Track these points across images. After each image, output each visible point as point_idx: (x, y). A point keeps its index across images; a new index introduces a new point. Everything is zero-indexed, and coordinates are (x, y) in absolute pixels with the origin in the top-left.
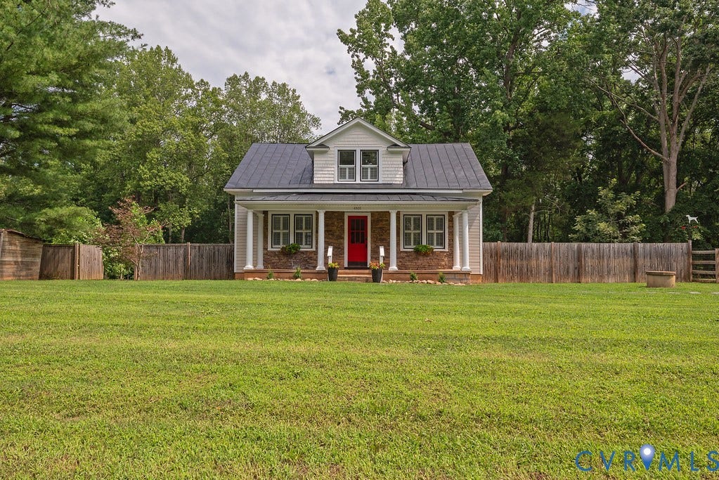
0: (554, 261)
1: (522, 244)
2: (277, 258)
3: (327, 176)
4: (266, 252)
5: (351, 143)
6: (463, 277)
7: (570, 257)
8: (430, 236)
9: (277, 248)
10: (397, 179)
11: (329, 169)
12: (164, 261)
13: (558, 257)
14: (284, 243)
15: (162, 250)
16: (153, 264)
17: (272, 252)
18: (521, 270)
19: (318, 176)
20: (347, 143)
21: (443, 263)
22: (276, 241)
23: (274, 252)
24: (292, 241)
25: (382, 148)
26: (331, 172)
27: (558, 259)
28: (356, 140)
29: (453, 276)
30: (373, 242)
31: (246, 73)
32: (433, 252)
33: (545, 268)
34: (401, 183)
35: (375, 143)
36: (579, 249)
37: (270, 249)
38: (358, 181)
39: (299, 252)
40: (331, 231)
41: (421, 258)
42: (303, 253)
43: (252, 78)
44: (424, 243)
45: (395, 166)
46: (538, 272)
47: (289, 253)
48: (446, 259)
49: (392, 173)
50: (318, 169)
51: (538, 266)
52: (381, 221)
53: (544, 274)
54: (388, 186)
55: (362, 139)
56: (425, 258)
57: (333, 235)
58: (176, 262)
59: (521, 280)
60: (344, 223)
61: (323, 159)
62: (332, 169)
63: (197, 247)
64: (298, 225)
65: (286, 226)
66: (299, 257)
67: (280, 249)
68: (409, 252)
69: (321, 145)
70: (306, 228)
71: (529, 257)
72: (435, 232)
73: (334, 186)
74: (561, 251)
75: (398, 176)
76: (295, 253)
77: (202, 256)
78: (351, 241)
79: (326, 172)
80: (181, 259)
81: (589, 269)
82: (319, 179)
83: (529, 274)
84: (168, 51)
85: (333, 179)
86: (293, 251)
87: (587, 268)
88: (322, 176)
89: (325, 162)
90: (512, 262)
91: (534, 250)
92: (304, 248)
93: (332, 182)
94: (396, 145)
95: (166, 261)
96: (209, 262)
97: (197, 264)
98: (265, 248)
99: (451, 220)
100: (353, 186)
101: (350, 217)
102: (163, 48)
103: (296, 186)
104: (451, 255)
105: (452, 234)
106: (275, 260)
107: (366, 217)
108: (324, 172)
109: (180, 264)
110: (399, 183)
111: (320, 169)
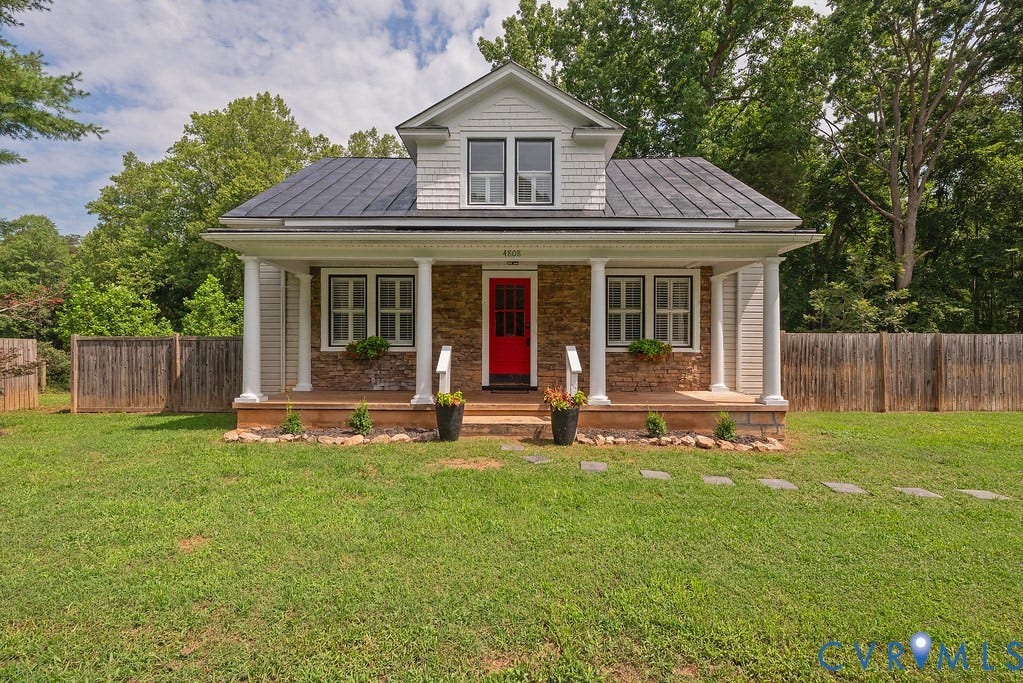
0: (886, 368)
1: (826, 335)
2: (339, 367)
3: (445, 193)
4: (316, 354)
5: (496, 123)
6: (768, 419)
7: (917, 361)
8: (660, 322)
9: (340, 347)
10: (594, 200)
11: (450, 179)
12: (130, 372)
13: (894, 359)
14: (356, 336)
15: (124, 349)
16: (109, 377)
17: (329, 354)
18: (822, 385)
19: (426, 193)
20: (487, 123)
21: (690, 377)
22: (337, 332)
23: (333, 355)
24: (371, 332)
25: (562, 135)
26: (452, 186)
27: (894, 365)
28: (505, 116)
29: (744, 418)
30: (544, 332)
31: (374, 129)
32: (670, 356)
33: (868, 381)
34: (602, 207)
35: (547, 123)
36: (936, 347)
37: (325, 348)
38: (511, 204)
39: (385, 354)
40: (454, 310)
41: (643, 367)
42: (394, 356)
43: (380, 136)
44: (650, 335)
45: (588, 172)
46: (855, 390)
47: (365, 356)
48: (696, 369)
49: (583, 186)
50: (425, 178)
51: (855, 378)
52: (560, 288)
53: (867, 393)
54: (575, 214)
55: (520, 116)
56: (652, 367)
57: (457, 318)
58: (154, 373)
59: (822, 408)
60: (480, 294)
61: (434, 157)
62: (457, 179)
63: (194, 344)
64: (385, 297)
65: (360, 300)
66: (387, 364)
67: (344, 349)
68: (619, 354)
69: (431, 125)
70: (403, 305)
71: (838, 361)
72: (670, 311)
73: (460, 215)
74: (900, 350)
75: (594, 193)
76: (378, 358)
77: (204, 360)
78: (496, 333)
79: (443, 186)
80: (163, 366)
81: (952, 384)
82: (427, 200)
83: (838, 393)
84: (279, 101)
85: (456, 200)
86: (372, 353)
87: (949, 383)
88: (435, 193)
89: (439, 165)
90: (805, 371)
91: (848, 347)
92: (397, 346)
93: (455, 207)
94: (592, 125)
95: (134, 369)
96: (217, 372)
97: (195, 375)
98: (315, 347)
99: (707, 288)
100: (502, 214)
101: (492, 281)
102: (273, 96)
103: (379, 214)
104: (706, 360)
105: (708, 316)
106: (336, 371)
107: (527, 281)
108: (438, 186)
109: (162, 378)
110: (597, 208)
111: (430, 178)
